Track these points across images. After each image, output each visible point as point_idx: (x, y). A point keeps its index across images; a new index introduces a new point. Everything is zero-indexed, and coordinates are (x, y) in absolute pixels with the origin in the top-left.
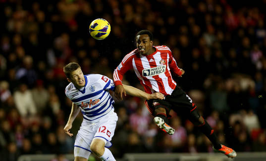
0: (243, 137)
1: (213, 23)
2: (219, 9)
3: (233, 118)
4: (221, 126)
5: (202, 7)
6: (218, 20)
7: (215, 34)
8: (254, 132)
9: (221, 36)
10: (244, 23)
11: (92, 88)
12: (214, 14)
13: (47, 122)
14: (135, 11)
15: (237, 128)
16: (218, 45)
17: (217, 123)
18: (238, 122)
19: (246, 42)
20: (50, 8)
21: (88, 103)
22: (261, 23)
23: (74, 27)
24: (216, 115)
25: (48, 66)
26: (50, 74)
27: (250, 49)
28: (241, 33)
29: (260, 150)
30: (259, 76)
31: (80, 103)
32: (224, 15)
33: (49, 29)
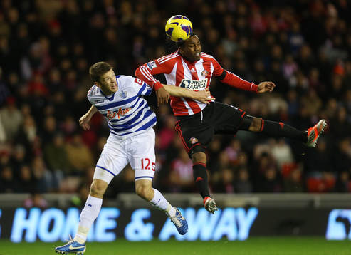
0: (271, 174)
1: (235, 27)
2: (242, 9)
3: (259, 149)
4: (243, 159)
5: (221, 6)
6: (241, 23)
7: (237, 40)
8: (285, 167)
9: (244, 43)
10: (274, 26)
11: (123, 94)
12: (236, 15)
13: (20, 152)
14: (134, 10)
15: (264, 162)
16: (240, 55)
17: (239, 156)
18: (265, 155)
19: (277, 51)
20: (26, 5)
21: (117, 111)
22: (296, 27)
23: (56, 30)
24: (236, 145)
25: (22, 79)
26: (24, 90)
27: (283, 61)
28: (270, 39)
29: (293, 191)
30: (292, 95)
31: (105, 111)
32: (248, 16)
33: (23, 32)
